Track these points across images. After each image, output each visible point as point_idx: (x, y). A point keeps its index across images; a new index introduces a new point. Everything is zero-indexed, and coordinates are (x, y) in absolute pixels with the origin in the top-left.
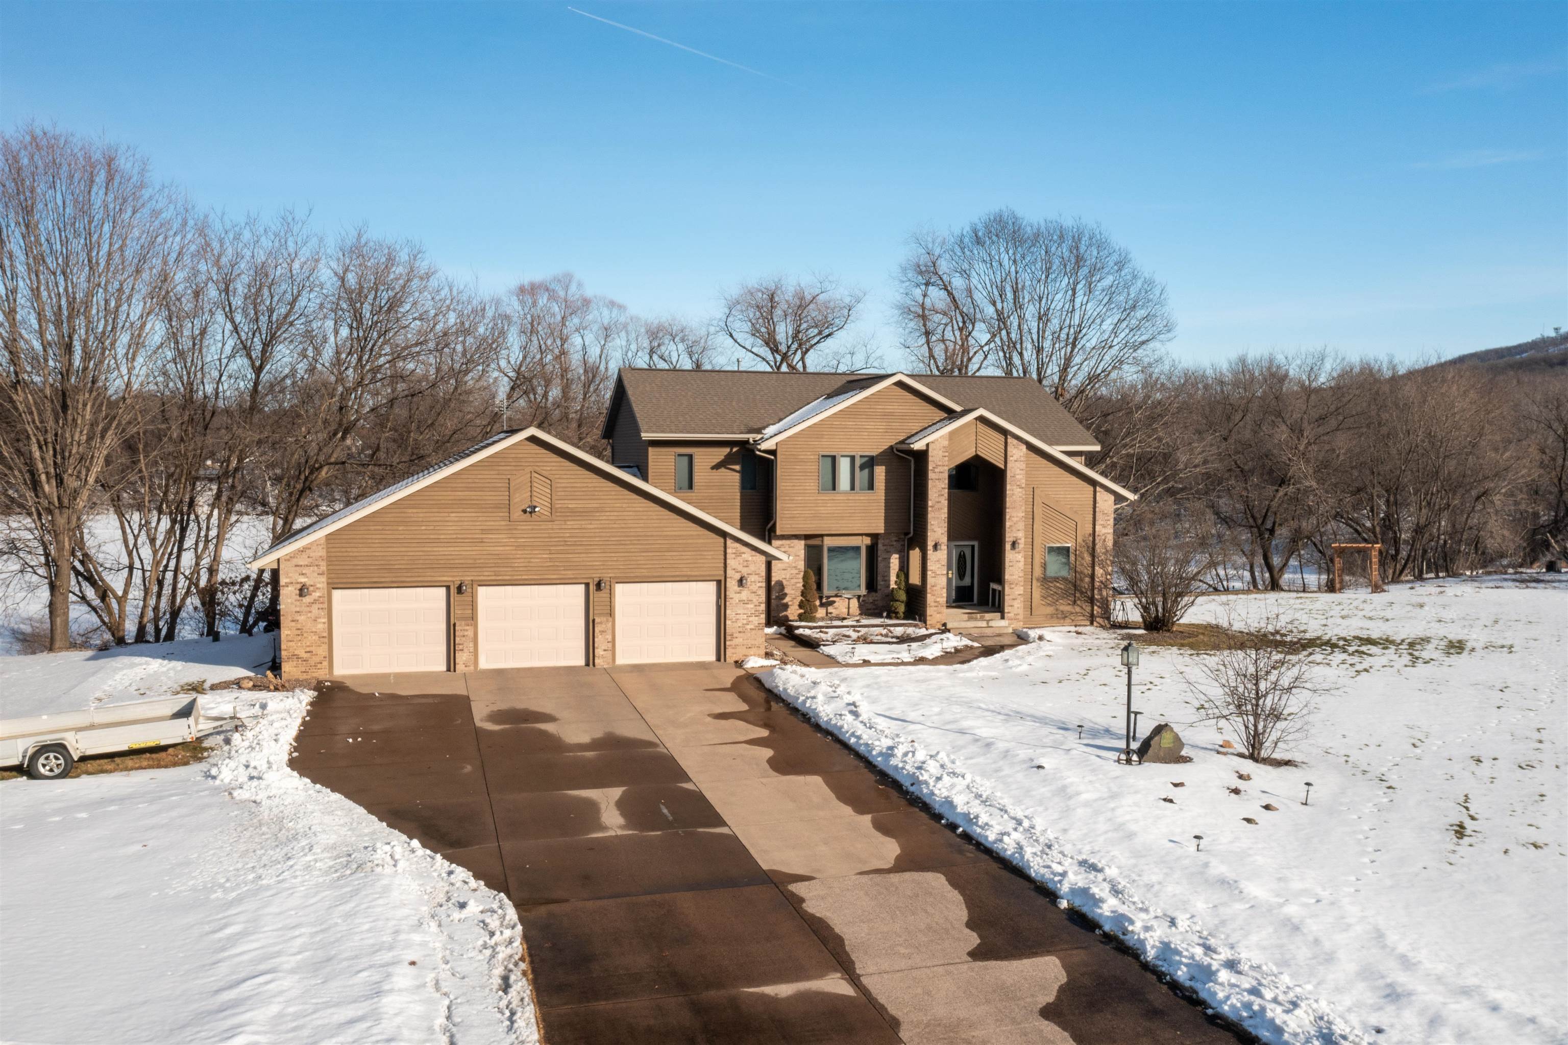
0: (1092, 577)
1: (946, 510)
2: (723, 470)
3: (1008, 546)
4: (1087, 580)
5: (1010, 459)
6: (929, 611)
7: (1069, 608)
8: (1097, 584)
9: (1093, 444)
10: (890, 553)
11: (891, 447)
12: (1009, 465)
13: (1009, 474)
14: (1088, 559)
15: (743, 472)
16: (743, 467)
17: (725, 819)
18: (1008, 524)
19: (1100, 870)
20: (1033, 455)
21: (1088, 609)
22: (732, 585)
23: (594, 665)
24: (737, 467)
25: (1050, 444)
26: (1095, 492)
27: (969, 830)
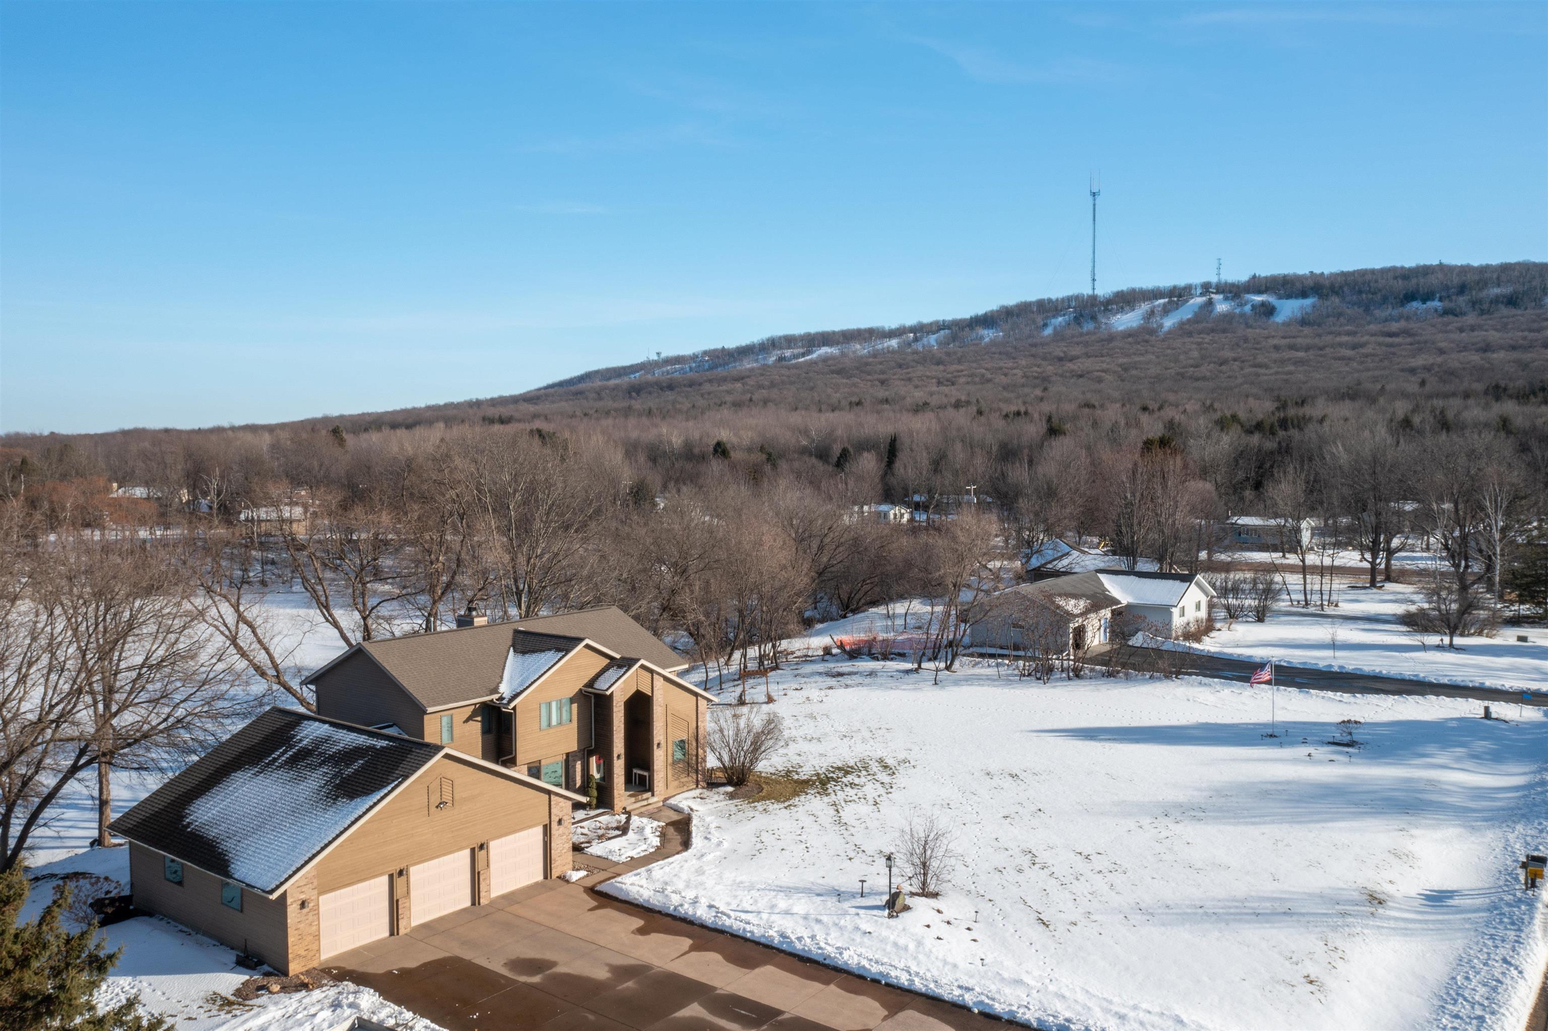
0: (697, 755)
1: (623, 731)
2: (471, 722)
3: (655, 747)
4: (694, 758)
5: (655, 689)
6: (616, 801)
7: (686, 779)
8: (700, 760)
9: (684, 664)
10: (575, 761)
11: (581, 690)
12: (655, 693)
13: (655, 699)
14: (694, 744)
15: (482, 722)
16: (483, 719)
17: (777, 1007)
18: (655, 732)
19: (973, 989)
20: (668, 684)
21: (695, 777)
22: (554, 825)
23: (479, 904)
24: (479, 719)
25: (664, 668)
26: (697, 700)
27: (888, 981)
